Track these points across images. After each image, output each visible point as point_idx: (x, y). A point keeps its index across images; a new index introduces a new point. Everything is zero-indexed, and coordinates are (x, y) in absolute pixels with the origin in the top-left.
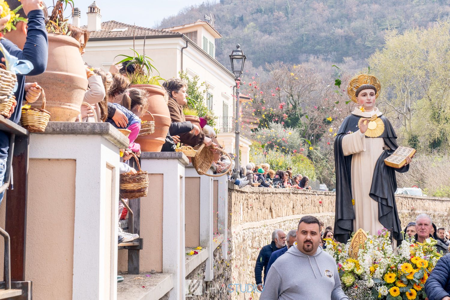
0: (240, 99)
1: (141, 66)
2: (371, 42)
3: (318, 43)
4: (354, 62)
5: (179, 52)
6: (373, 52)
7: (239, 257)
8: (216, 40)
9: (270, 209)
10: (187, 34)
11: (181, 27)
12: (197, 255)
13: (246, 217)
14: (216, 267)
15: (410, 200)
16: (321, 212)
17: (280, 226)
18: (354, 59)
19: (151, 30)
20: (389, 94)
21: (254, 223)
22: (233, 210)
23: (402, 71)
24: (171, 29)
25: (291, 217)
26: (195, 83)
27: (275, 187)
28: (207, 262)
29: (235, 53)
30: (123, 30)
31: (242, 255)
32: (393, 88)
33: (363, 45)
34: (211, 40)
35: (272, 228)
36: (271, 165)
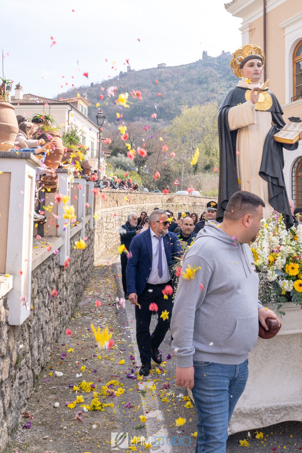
0: (101, 140)
1: (48, 120)
2: (173, 111)
3: (145, 111)
4: (164, 122)
5: (67, 113)
6: (175, 117)
7: (99, 227)
8: (88, 107)
9: (117, 201)
10: (72, 103)
11: (69, 99)
12: (76, 227)
13: (103, 206)
14: (86, 234)
15: (193, 197)
16: (145, 203)
17: (122, 211)
18: (164, 120)
19: (52, 100)
20: (183, 140)
21: (108, 209)
22: (96, 201)
23: (190, 127)
24: (63, 100)
25: (128, 206)
26: (76, 130)
27: (120, 189)
28: (82, 231)
29: (99, 115)
30: (35, 99)
31: (101, 226)
32: (185, 136)
33: (169, 113)
34: (86, 107)
35: (118, 212)
36: (117, 176)
